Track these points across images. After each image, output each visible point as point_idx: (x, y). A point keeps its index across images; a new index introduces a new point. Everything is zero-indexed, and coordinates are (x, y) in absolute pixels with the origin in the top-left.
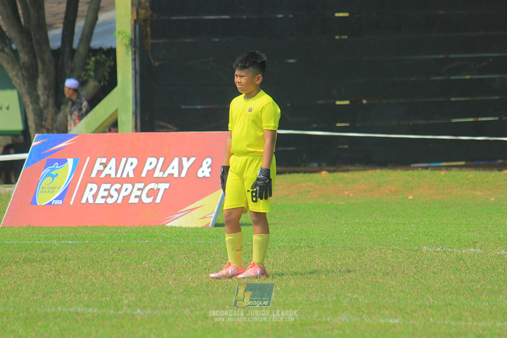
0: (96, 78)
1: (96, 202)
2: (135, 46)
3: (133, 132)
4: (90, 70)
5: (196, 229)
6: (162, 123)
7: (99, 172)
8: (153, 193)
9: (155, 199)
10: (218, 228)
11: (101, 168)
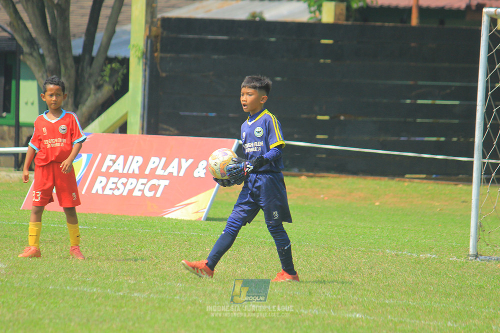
0: (110, 82)
1: (104, 193)
2: (146, 58)
3: (139, 133)
4: (106, 76)
5: (190, 222)
6: (165, 127)
7: (109, 167)
8: (154, 188)
9: (155, 194)
10: (209, 222)
11: (111, 163)
